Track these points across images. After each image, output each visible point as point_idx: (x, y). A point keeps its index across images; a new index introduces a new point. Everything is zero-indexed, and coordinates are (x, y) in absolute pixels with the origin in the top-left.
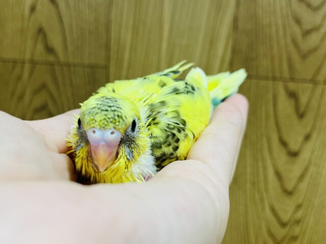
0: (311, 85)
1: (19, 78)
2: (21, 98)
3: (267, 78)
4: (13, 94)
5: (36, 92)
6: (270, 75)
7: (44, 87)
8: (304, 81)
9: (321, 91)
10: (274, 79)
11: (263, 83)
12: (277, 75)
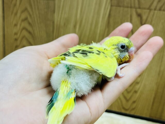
0: (148, 11)
1: (15, 5)
2: (16, 14)
3: (128, 7)
4: (12, 13)
5: (23, 12)
6: (129, 5)
7: (26, 9)
8: (145, 9)
9: (153, 13)
10: (131, 7)
11: (126, 9)
12: (133, 5)
